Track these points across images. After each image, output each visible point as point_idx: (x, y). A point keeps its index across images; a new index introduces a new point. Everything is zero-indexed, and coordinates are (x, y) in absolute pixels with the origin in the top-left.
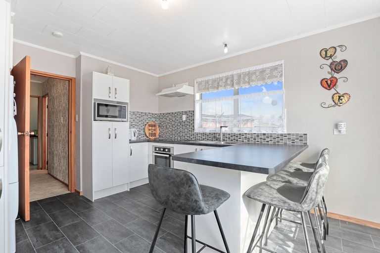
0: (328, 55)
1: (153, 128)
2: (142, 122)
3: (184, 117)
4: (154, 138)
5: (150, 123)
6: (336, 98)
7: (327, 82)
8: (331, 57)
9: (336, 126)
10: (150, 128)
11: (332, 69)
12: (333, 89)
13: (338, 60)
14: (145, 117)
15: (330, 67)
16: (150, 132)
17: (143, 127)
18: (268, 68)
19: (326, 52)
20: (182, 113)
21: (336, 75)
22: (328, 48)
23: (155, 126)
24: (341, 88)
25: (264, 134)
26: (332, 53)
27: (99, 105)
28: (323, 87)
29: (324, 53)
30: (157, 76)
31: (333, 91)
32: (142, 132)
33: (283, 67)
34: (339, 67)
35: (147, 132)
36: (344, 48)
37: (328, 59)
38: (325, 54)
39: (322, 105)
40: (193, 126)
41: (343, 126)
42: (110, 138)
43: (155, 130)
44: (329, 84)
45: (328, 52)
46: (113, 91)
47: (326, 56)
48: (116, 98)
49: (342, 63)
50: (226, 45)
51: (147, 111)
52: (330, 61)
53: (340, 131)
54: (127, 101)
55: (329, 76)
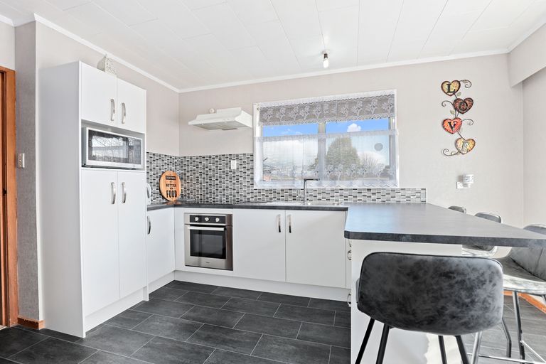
0: (451, 91)
1: (173, 182)
2: (155, 171)
3: (234, 164)
4: (174, 199)
5: (167, 174)
6: (460, 144)
7: (450, 123)
8: (454, 92)
9: (461, 179)
10: (168, 182)
11: (456, 109)
12: (456, 133)
13: (462, 97)
14: (160, 162)
15: (453, 105)
16: (168, 189)
17: (157, 179)
18: (375, 98)
19: (449, 85)
20: (230, 157)
21: (460, 116)
22: (451, 81)
23: (174, 178)
24: (466, 132)
25: (369, 190)
26: (456, 89)
27: (92, 134)
28: (445, 129)
29: (446, 87)
30: (178, 91)
31: (456, 136)
32: (155, 189)
33: (395, 99)
34: (463, 106)
35: (164, 190)
36: (469, 83)
37: (451, 95)
38: (448, 88)
39: (444, 152)
40: (252, 179)
41: (471, 178)
42: (114, 203)
43: (175, 185)
44: (452, 126)
45: (451, 86)
46: (118, 108)
47: (449, 91)
48: (123, 123)
49: (467, 102)
50: (326, 56)
51: (163, 153)
52: (453, 98)
53: (465, 185)
54: (143, 131)
55: (452, 117)
